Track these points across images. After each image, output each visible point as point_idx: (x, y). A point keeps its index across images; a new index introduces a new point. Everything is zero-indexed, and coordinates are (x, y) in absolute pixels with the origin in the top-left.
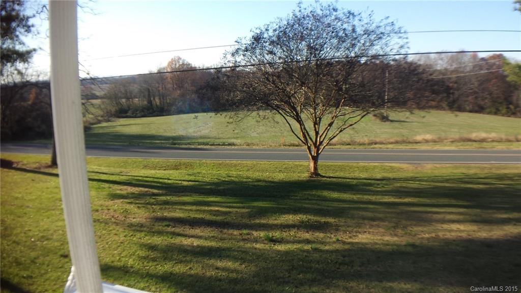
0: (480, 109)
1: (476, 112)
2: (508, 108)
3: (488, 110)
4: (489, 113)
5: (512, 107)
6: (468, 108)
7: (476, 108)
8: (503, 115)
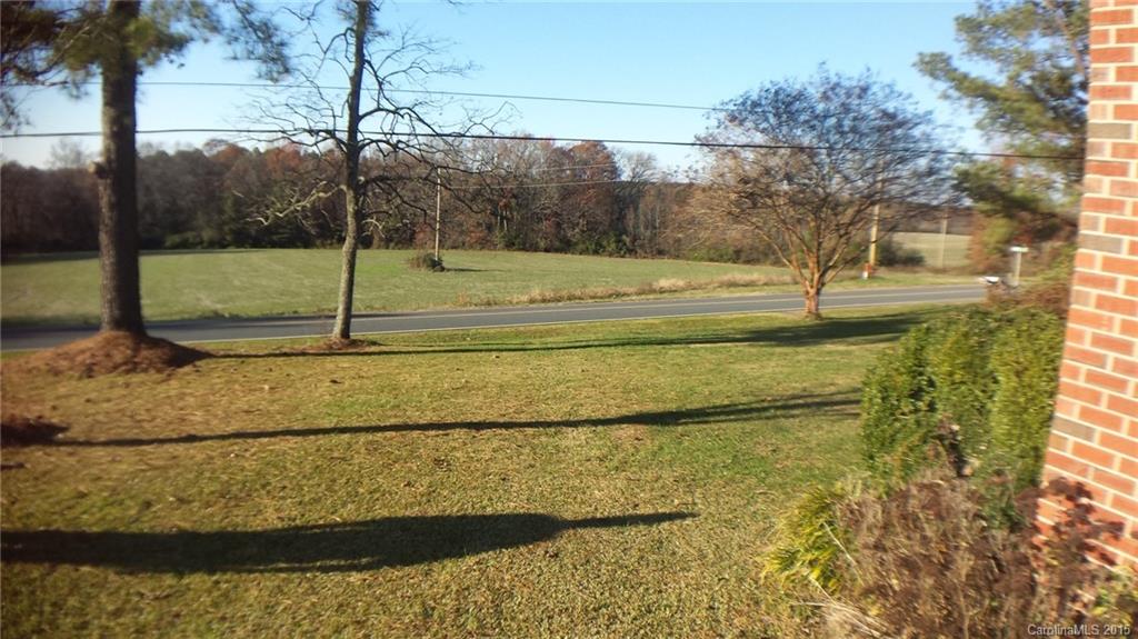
0: (565, 246)
1: (557, 250)
2: (619, 241)
3: (581, 246)
4: (584, 252)
5: (627, 239)
6: (542, 244)
7: (557, 244)
8: (611, 255)
